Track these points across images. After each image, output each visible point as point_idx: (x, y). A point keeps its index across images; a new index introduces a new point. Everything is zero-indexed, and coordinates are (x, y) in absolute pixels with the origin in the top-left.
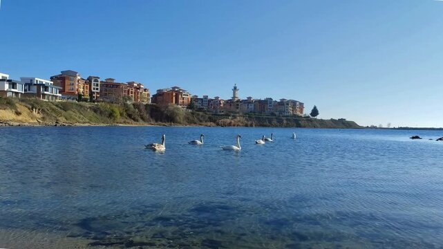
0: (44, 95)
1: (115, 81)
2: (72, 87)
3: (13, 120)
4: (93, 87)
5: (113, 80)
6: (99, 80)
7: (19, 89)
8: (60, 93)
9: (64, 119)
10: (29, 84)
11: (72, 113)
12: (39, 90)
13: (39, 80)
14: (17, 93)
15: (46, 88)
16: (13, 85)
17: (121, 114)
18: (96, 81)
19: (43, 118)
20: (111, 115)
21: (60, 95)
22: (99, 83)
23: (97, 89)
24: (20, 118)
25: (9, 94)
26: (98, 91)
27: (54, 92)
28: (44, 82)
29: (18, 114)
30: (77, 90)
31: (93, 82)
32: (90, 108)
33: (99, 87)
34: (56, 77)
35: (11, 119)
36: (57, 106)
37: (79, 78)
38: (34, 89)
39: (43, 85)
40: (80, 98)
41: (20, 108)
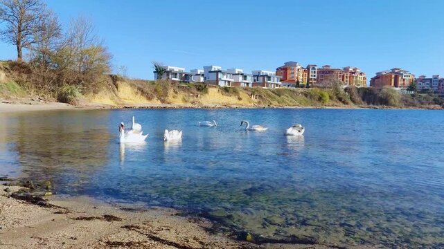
0: (268, 84)
1: (331, 68)
2: (292, 75)
3: (236, 104)
4: (311, 74)
5: (329, 66)
6: (316, 68)
7: (250, 80)
8: (281, 81)
9: (277, 103)
10: (257, 76)
11: (285, 97)
12: (264, 80)
13: (264, 72)
14: (248, 84)
15: (269, 78)
16: (245, 77)
17: (331, 98)
18: (314, 68)
19: (259, 103)
20: (320, 99)
21: (281, 83)
22: (316, 71)
23: (315, 76)
24: (241, 102)
25: (242, 85)
26: (316, 78)
27: (275, 80)
28: (269, 73)
29: (240, 99)
30: (297, 78)
31: (311, 70)
32: (302, 93)
33: (316, 74)
34: (280, 68)
35: (234, 103)
36: (273, 92)
37: (299, 67)
38: (261, 79)
39: (267, 75)
40: (298, 85)
41: (243, 94)
